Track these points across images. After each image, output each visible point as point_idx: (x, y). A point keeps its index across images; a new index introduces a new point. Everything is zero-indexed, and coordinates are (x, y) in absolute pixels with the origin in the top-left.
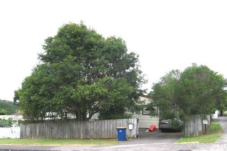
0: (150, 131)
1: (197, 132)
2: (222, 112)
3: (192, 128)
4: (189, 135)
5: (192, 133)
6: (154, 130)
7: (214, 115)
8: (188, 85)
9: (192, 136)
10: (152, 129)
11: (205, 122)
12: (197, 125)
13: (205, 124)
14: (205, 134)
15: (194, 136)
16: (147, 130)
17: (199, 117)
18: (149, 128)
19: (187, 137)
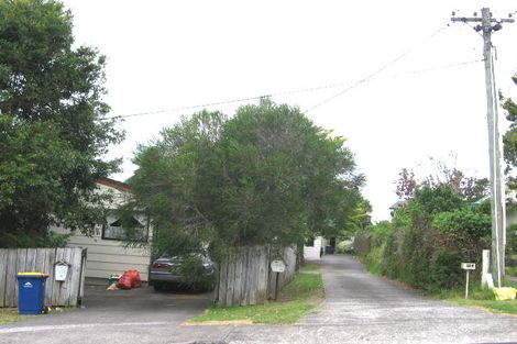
0: (122, 287)
1: (253, 294)
3: (239, 281)
4: (229, 302)
5: (237, 296)
6: (132, 287)
8: (237, 160)
9: (237, 304)
10: (127, 282)
11: (278, 267)
12: (254, 273)
13: (278, 273)
14: (275, 300)
15: (244, 303)
16: (114, 285)
17: (262, 252)
18: (117, 280)
19: (224, 306)
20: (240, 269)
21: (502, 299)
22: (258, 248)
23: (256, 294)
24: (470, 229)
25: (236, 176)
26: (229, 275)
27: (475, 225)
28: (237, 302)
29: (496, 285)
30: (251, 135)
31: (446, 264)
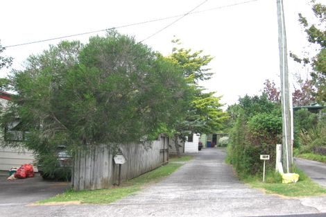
0: (18, 177)
1: (99, 182)
2: (215, 138)
3: (89, 171)
4: (82, 187)
5: (88, 183)
6: (27, 176)
7: (187, 144)
10: (22, 173)
13: (120, 165)
14: (118, 185)
15: (93, 189)
16: (13, 176)
17: (105, 149)
18: (15, 171)
19: (78, 191)
20: (89, 162)
21: (286, 182)
22: (103, 146)
23: (102, 181)
24: (269, 128)
25: (82, 92)
26: (81, 166)
27: (273, 125)
28: (87, 187)
29: (285, 171)
30: (95, 60)
31: (251, 155)
